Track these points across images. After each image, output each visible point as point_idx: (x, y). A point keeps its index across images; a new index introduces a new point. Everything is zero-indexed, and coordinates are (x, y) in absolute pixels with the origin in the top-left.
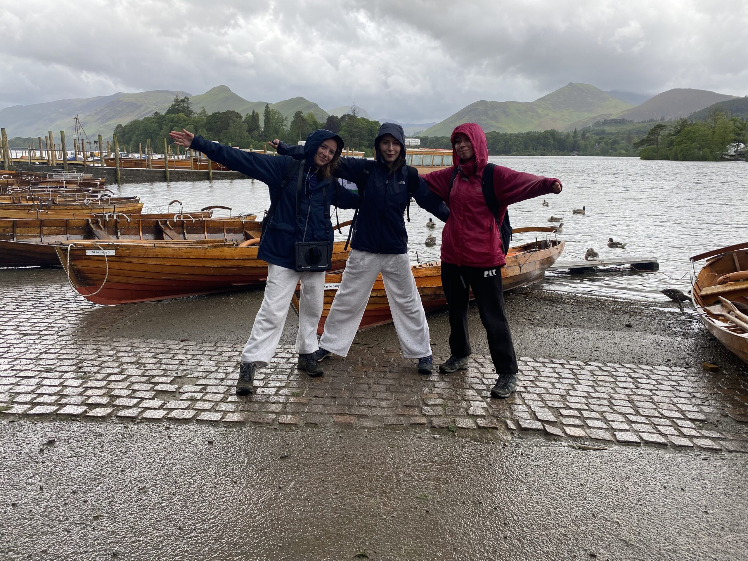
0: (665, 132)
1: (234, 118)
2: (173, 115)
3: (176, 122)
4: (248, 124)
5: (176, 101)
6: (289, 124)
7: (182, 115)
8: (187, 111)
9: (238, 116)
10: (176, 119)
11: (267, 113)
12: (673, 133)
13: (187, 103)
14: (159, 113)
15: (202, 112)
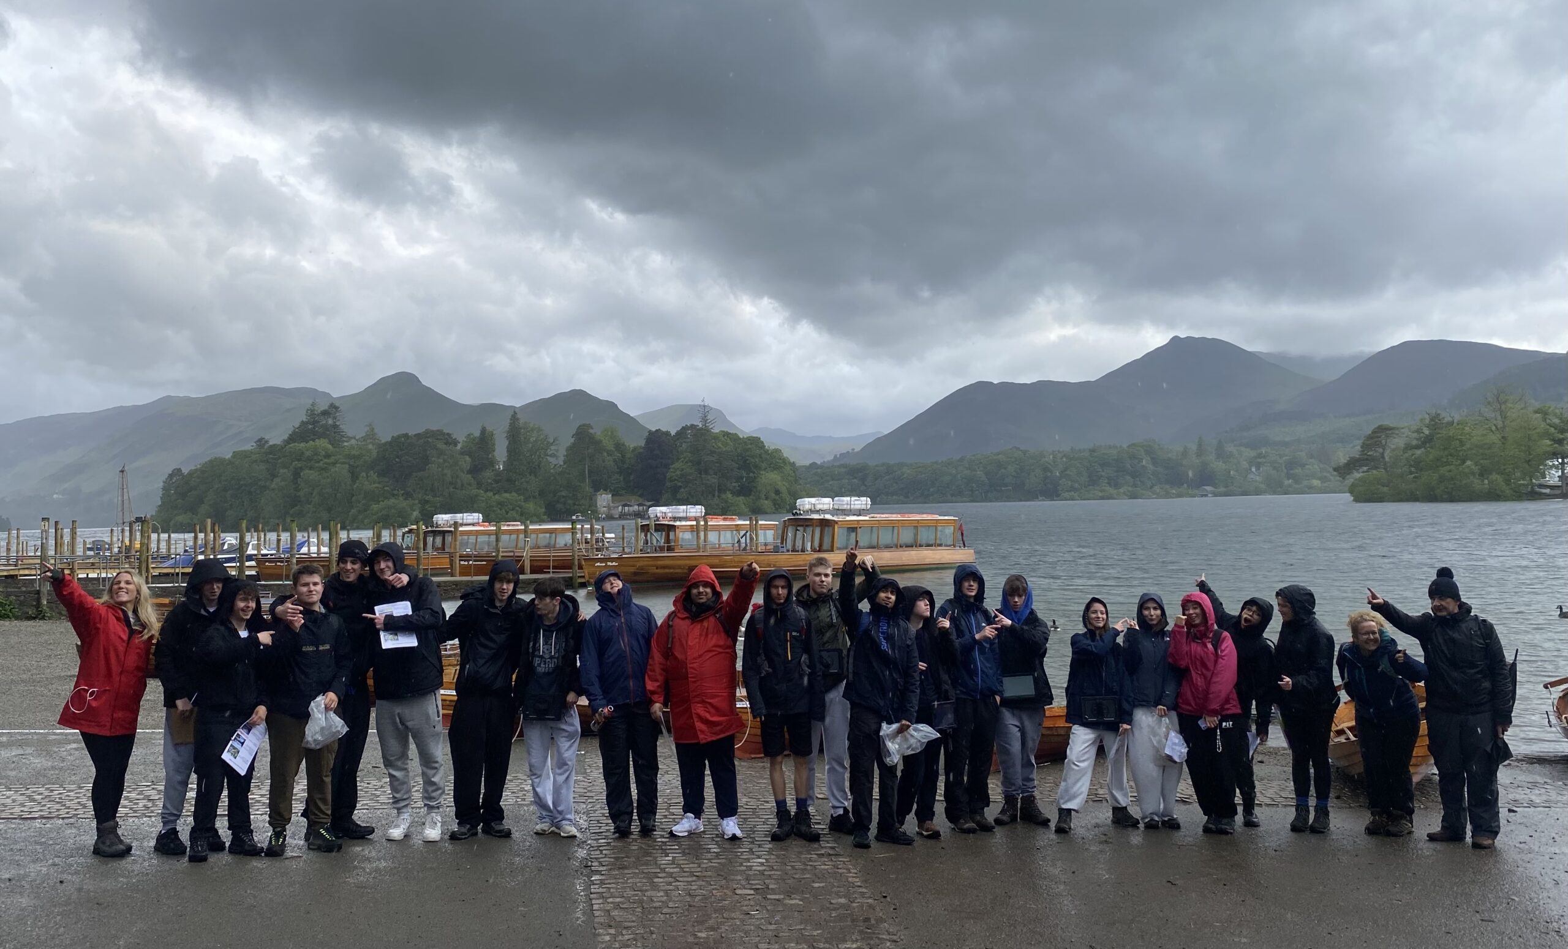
0: (1397, 442)
1: (441, 445)
2: (303, 445)
3: (309, 459)
4: (470, 456)
5: (311, 413)
6: (562, 452)
7: (322, 443)
8: (333, 434)
9: (450, 441)
10: (308, 453)
11: (515, 433)
12: (1415, 442)
13: (335, 418)
14: (267, 442)
15: (367, 435)
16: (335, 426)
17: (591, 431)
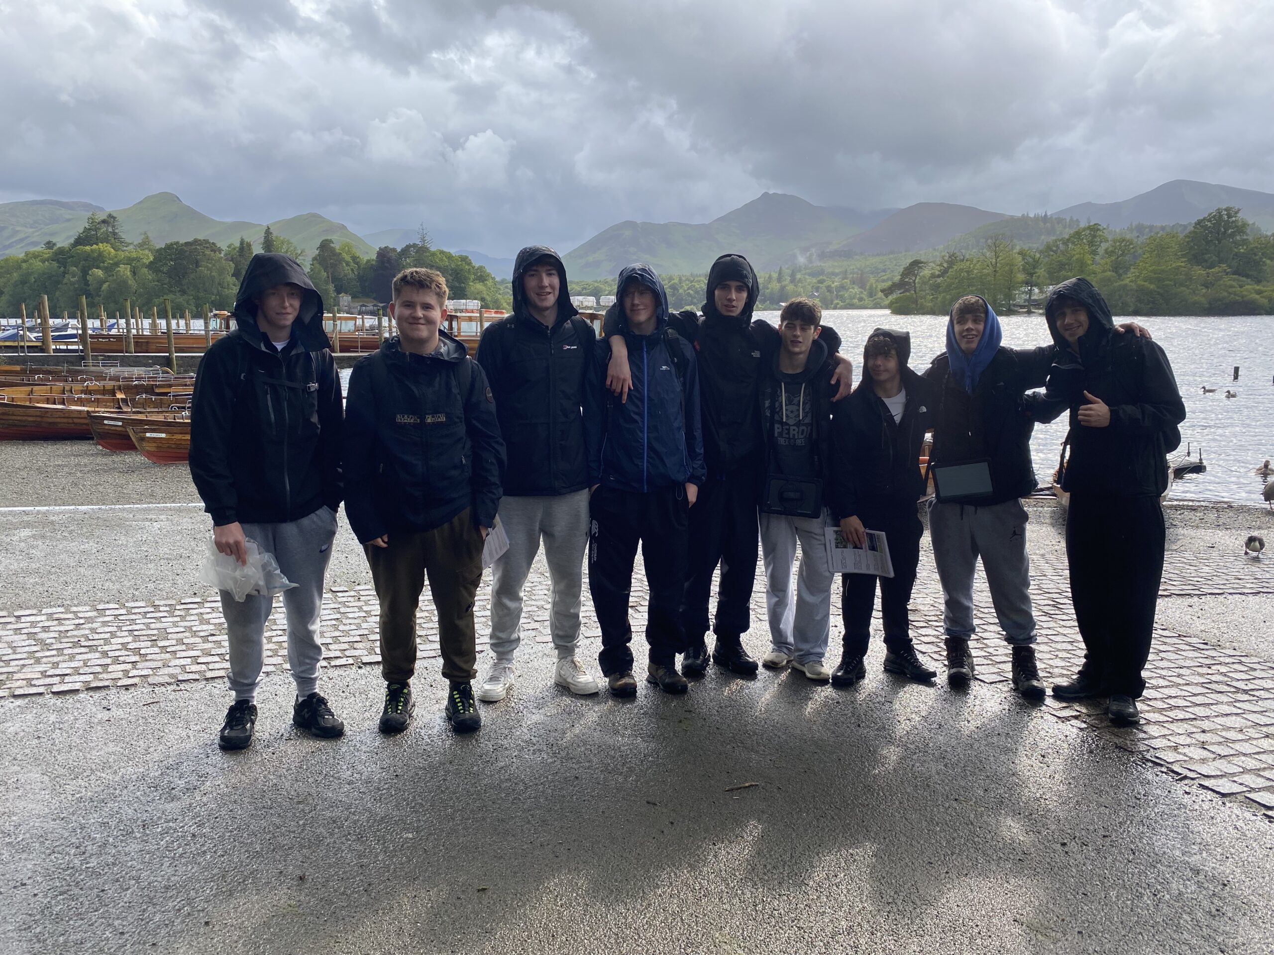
0: (926, 272)
1: (208, 252)
2: (88, 248)
3: (95, 260)
4: (232, 261)
5: (92, 220)
6: (309, 262)
7: (105, 247)
8: (114, 240)
9: (215, 249)
10: (95, 255)
11: (269, 243)
12: (937, 273)
13: (113, 226)
14: (54, 244)
15: (143, 242)
16: (114, 234)
17: (332, 245)
